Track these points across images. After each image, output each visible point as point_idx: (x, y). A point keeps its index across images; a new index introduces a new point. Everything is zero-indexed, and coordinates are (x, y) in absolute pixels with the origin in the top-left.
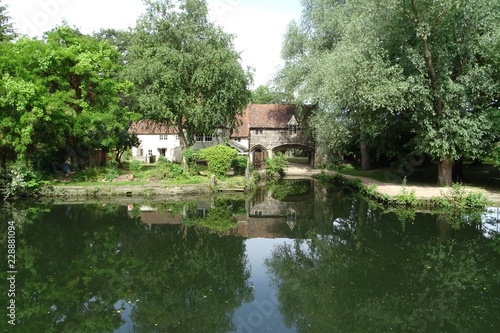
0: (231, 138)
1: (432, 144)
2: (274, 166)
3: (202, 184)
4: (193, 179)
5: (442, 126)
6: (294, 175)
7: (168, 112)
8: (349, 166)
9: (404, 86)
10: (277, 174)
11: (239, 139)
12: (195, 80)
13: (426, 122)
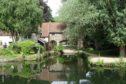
0: (41, 37)
1: (113, 39)
2: (58, 49)
3: (17, 58)
4: (15, 55)
5: (117, 31)
6: (67, 53)
7: (4, 26)
8: (92, 49)
9: (97, 14)
10: (59, 53)
11: (44, 38)
12: (16, 12)
13: (109, 29)
